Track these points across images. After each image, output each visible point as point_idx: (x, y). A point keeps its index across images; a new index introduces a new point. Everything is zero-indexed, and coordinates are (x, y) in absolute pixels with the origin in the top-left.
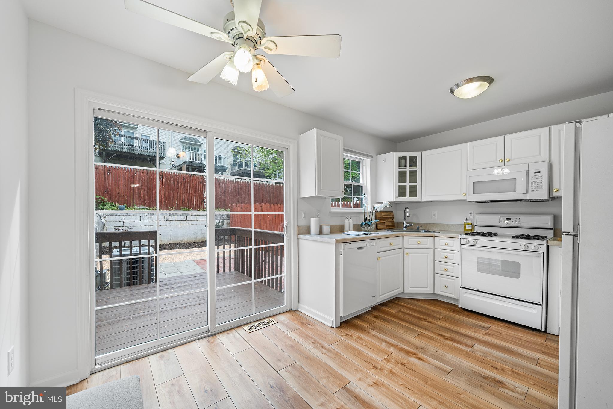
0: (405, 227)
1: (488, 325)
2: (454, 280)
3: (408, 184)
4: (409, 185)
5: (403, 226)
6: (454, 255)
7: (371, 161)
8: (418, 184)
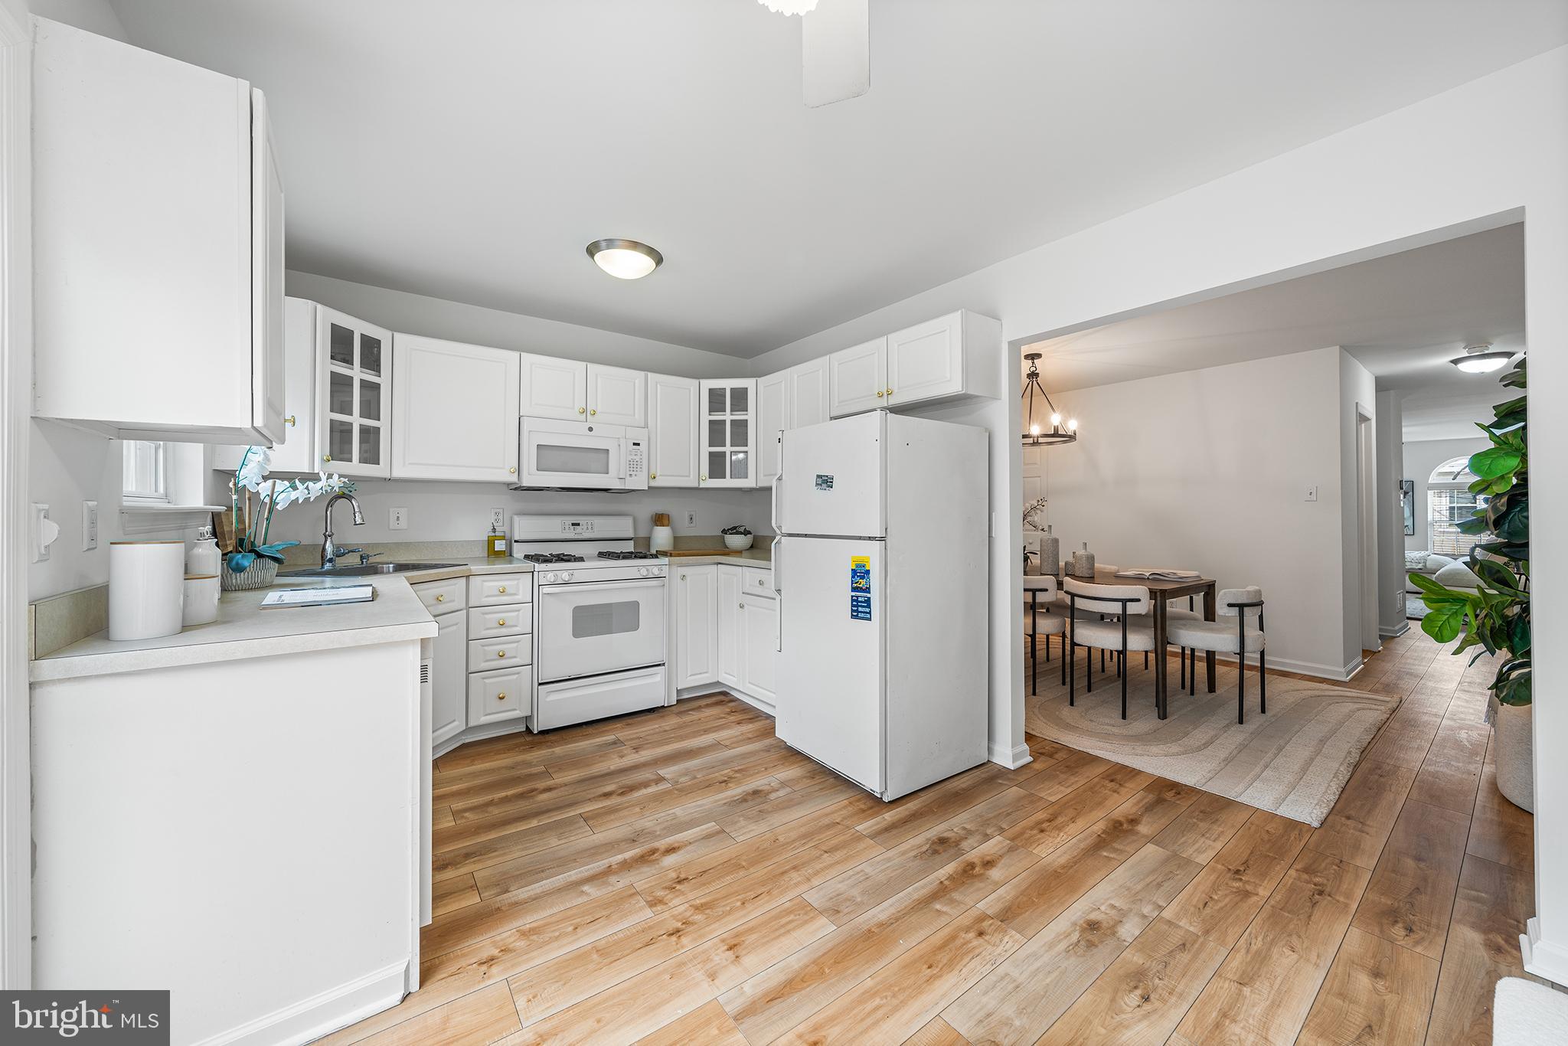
0: (330, 560)
3: (356, 420)
4: (360, 425)
6: (518, 615)
8: (383, 424)
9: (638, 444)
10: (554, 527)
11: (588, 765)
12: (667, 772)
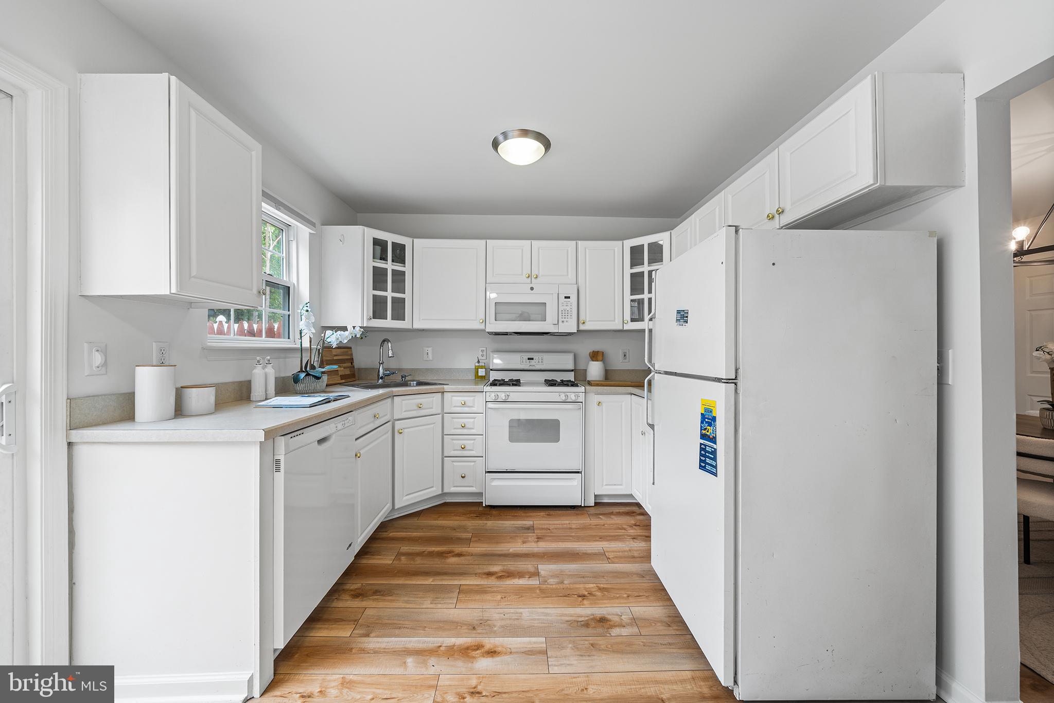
0: (382, 378)
1: (528, 523)
2: (475, 462)
3: (389, 294)
4: (392, 297)
5: (378, 375)
6: (474, 422)
7: (310, 233)
8: (407, 296)
9: (569, 297)
10: (517, 361)
11: (497, 543)
12: (545, 568)
